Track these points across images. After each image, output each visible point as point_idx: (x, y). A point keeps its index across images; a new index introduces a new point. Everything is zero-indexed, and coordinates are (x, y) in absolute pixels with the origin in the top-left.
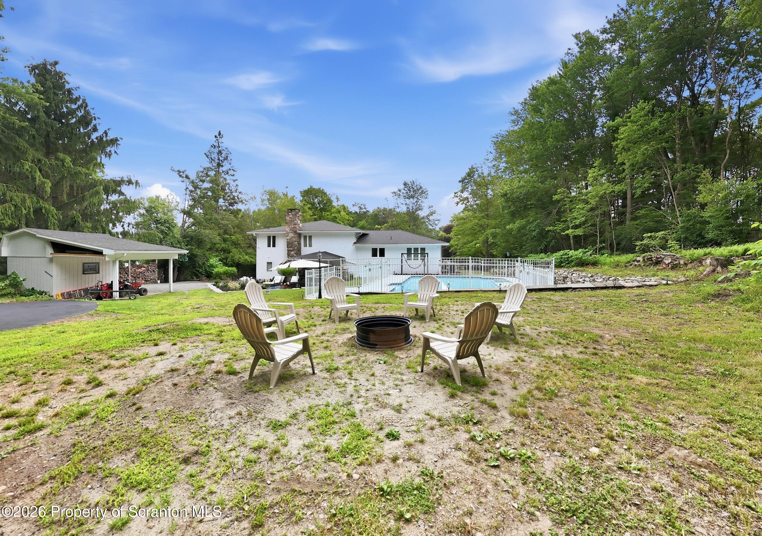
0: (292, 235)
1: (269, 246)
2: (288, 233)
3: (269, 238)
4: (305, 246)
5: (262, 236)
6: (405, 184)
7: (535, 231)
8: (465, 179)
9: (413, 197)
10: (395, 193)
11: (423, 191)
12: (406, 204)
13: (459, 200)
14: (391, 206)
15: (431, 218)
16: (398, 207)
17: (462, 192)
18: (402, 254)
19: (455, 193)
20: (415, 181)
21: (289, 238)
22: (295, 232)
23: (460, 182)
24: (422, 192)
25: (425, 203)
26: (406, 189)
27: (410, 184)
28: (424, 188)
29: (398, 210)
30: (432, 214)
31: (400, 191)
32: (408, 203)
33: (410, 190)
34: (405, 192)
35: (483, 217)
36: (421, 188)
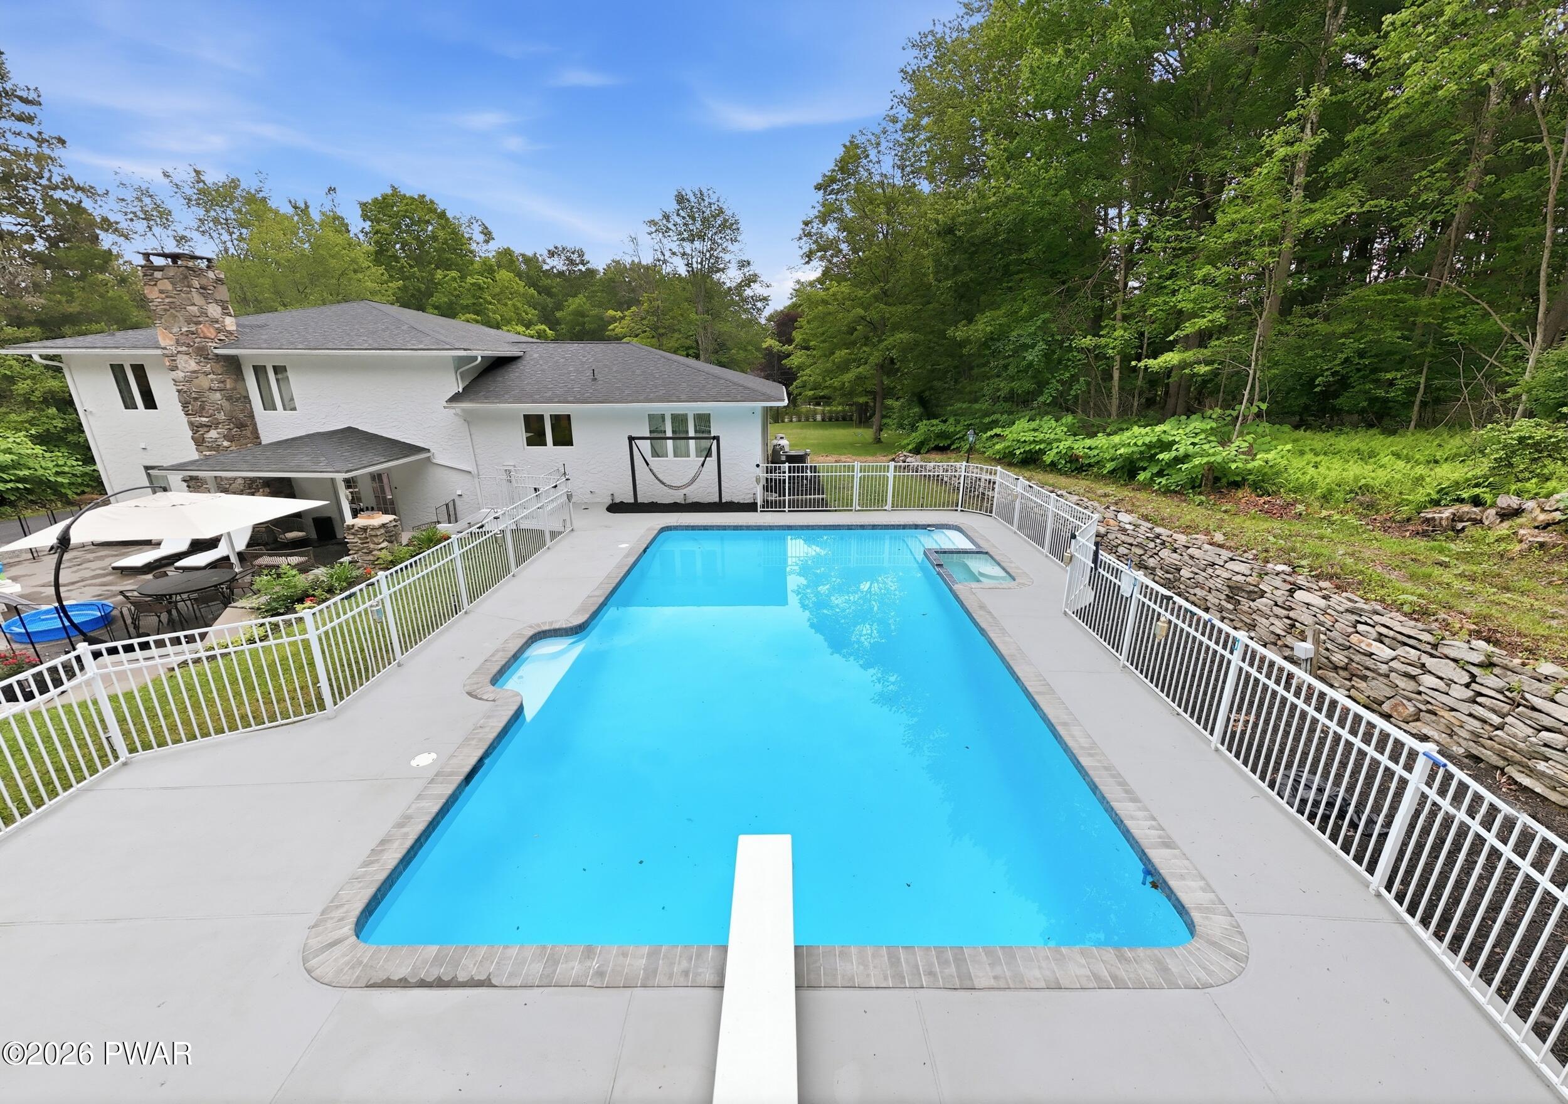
0: (193, 365)
1: (129, 404)
2: (172, 357)
3: (118, 371)
4: (269, 405)
5: (89, 365)
6: (681, 199)
7: (1033, 346)
8: (833, 180)
9: (702, 238)
10: (655, 224)
11: (726, 221)
12: (684, 254)
13: (814, 247)
14: (647, 259)
15: (748, 292)
16: (665, 262)
17: (825, 223)
18: (631, 439)
19: (806, 223)
20: (704, 190)
21: (179, 375)
22: (202, 353)
23: (818, 187)
24: (724, 226)
25: (731, 254)
26: (682, 213)
27: (692, 199)
28: (728, 213)
29: (667, 269)
30: (750, 280)
31: (667, 217)
32: (688, 251)
33: (694, 219)
34: (678, 220)
35: (876, 298)
36: (721, 211)
